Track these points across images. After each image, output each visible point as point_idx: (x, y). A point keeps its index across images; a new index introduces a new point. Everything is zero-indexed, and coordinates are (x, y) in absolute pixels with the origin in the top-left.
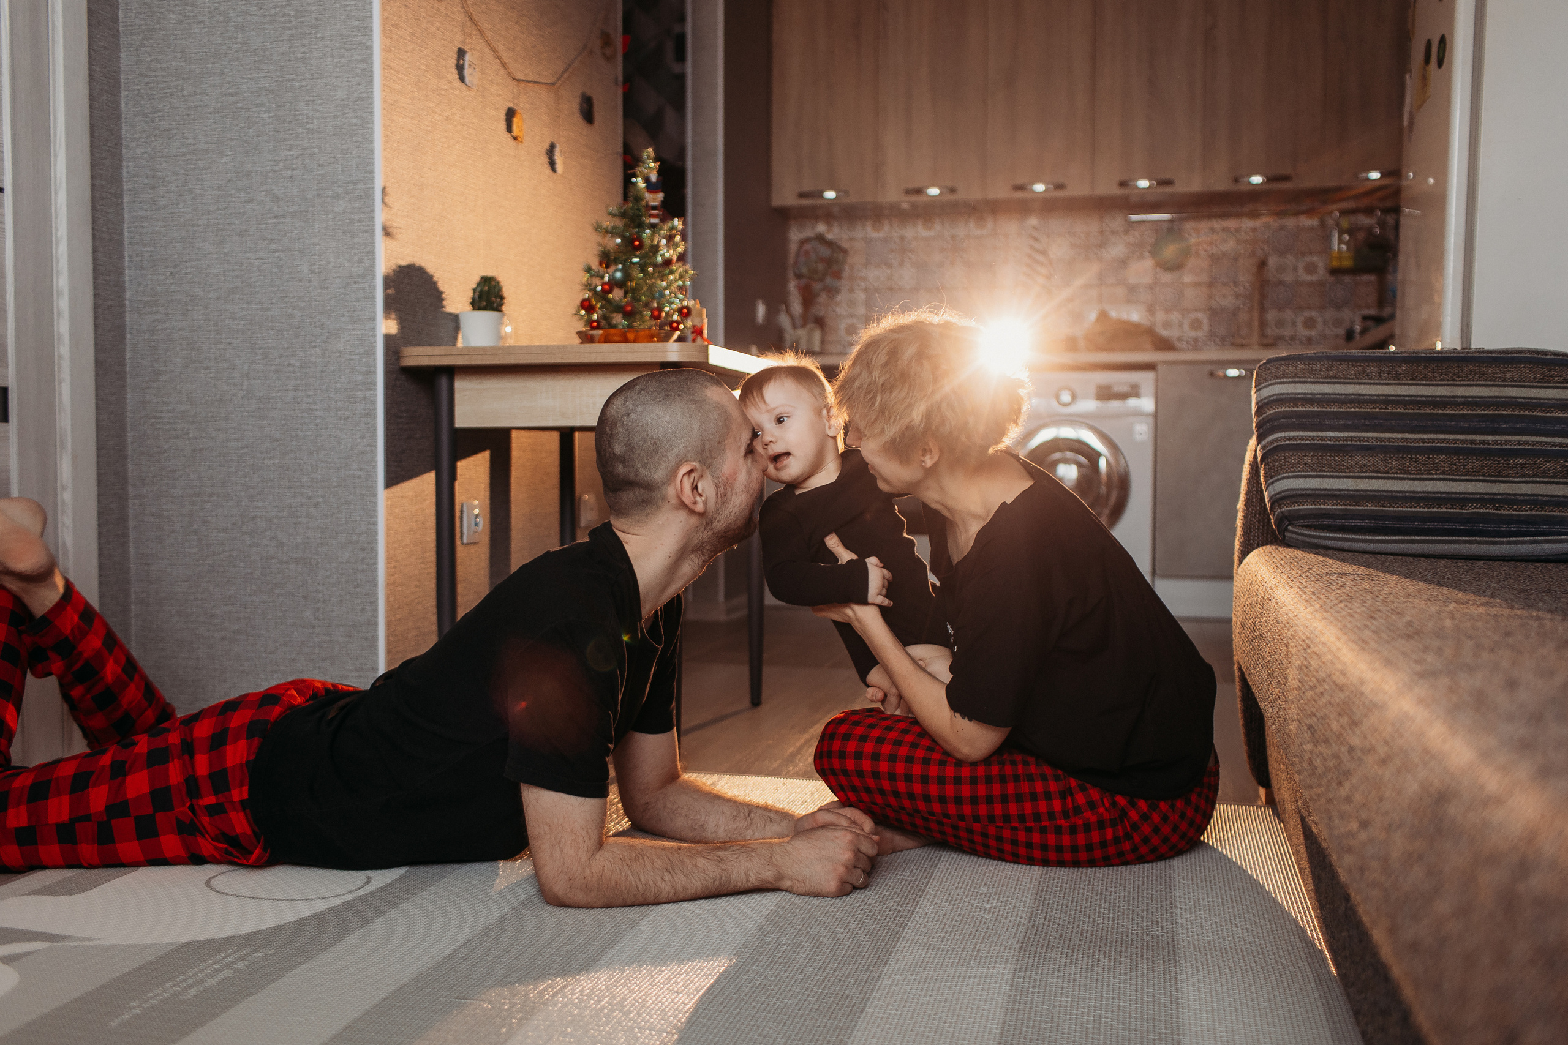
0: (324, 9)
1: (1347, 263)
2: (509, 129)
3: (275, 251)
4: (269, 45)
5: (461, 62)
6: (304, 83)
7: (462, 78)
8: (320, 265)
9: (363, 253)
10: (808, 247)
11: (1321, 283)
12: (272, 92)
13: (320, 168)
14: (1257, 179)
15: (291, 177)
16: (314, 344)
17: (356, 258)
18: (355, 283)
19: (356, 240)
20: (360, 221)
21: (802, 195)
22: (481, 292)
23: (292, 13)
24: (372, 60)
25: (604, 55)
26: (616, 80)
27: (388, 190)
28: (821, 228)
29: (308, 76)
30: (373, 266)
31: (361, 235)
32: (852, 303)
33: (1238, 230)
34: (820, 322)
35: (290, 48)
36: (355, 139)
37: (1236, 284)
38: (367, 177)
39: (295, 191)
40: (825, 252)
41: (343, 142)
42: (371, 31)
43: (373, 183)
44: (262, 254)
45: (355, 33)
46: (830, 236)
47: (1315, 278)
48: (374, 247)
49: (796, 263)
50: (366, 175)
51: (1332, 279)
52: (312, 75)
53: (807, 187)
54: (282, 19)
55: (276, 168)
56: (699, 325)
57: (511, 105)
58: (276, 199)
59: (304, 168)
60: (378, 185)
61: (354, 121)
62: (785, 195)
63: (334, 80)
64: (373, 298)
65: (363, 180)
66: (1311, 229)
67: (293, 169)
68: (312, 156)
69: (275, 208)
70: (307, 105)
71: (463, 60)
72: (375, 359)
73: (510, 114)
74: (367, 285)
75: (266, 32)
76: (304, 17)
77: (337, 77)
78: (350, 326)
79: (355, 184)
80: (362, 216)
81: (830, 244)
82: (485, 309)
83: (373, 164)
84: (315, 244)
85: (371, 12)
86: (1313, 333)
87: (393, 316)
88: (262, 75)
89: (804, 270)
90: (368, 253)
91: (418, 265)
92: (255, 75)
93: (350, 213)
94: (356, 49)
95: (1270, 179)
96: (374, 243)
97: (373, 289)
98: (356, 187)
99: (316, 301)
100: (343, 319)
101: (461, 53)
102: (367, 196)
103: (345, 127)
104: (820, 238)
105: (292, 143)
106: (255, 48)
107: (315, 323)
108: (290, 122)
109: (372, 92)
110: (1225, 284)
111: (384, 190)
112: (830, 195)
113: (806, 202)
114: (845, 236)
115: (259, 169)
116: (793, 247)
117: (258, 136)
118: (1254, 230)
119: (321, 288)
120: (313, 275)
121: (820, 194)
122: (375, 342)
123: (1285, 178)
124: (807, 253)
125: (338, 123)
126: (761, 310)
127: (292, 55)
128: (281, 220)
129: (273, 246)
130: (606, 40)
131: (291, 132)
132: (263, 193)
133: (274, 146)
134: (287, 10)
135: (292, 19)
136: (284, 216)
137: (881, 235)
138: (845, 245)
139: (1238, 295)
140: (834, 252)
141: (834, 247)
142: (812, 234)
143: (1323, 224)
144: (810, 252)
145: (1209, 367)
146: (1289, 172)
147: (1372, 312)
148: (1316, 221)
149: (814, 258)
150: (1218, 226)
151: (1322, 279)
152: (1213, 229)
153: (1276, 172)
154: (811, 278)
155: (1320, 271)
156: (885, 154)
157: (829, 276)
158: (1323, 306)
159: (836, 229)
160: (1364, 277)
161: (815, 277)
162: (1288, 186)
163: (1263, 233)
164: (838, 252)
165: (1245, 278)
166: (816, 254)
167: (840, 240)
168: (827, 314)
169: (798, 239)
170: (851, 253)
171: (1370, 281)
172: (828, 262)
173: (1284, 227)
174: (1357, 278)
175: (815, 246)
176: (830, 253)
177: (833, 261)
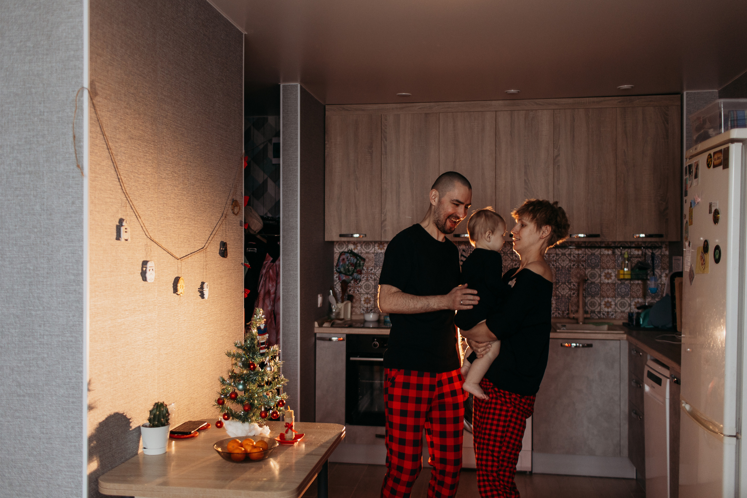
0: (52, 267)
1: (627, 277)
2: (175, 290)
3: (19, 417)
4: (16, 287)
5: (144, 269)
6: (38, 313)
7: (144, 279)
8: (47, 429)
9: (75, 423)
10: (344, 257)
11: (614, 284)
12: (17, 316)
13: (47, 367)
14: (581, 235)
15: (29, 371)
16: (42, 479)
17: (70, 426)
18: (70, 442)
19: (70, 414)
20: (73, 402)
21: (341, 236)
22: (155, 415)
23: (32, 268)
24: (82, 301)
25: (234, 213)
26: (241, 222)
27: (92, 381)
28: (351, 247)
29: (41, 308)
30: (81, 432)
31: (73, 411)
32: (368, 287)
33: (570, 255)
34: (351, 298)
35: (30, 289)
36: (70, 350)
37: (570, 283)
38: (78, 375)
39: (32, 380)
40: (353, 260)
41: (63, 352)
42: (82, 283)
43: (82, 379)
44: (9, 418)
45: (72, 284)
46: (356, 251)
47: (610, 281)
48: (82, 420)
49: (337, 265)
50: (77, 374)
51: (619, 282)
52: (44, 308)
53: (345, 233)
54: (25, 271)
55: (19, 365)
56: (290, 423)
57: (177, 276)
58: (19, 385)
59: (38, 366)
60: (86, 379)
61: (71, 339)
62: (332, 237)
63: (58, 312)
64: (81, 452)
65: (75, 377)
66: (608, 255)
67: (30, 366)
68: (43, 359)
69: (18, 390)
70: (40, 326)
71: (146, 267)
72: (81, 492)
73: (177, 280)
74: (77, 444)
75: (14, 278)
76: (39, 271)
77: (59, 310)
78: (65, 469)
79: (70, 379)
80: (74, 400)
81: (355, 255)
82: (157, 426)
83: (82, 367)
84: (43, 415)
85: (82, 271)
86: (610, 310)
87: (95, 458)
88: (11, 305)
89: (342, 270)
90: (78, 423)
91: (113, 414)
92: (7, 305)
93: (66, 397)
94: (72, 293)
95: (588, 236)
96: (82, 417)
97: (81, 447)
98: (71, 381)
99: (44, 451)
100: (61, 465)
101: (145, 263)
102: (78, 387)
103: (64, 342)
104: (351, 252)
105: (29, 350)
106: (8, 288)
107: (43, 465)
108: (29, 336)
109: (82, 322)
110: (564, 284)
111: (89, 384)
112: (357, 236)
113: (344, 239)
114: (363, 251)
115: (8, 364)
116: (336, 256)
117: (8, 343)
118: (578, 254)
119: (47, 443)
120: (42, 435)
121: (352, 236)
122: (82, 481)
123: (597, 236)
124: (343, 259)
125: (61, 340)
126: (320, 299)
127: (31, 294)
128: (22, 398)
129: (17, 414)
130: (235, 203)
131: (29, 343)
132: (11, 380)
133: (19, 351)
134: (28, 266)
135: (31, 271)
136: (24, 396)
138: (364, 256)
139: (570, 289)
140: (357, 260)
141: (358, 258)
142: (346, 250)
143: (614, 253)
144: (346, 260)
145: (560, 341)
146: (598, 233)
147: (640, 300)
148: (610, 252)
149: (347, 263)
150: (560, 253)
151: (614, 282)
152: (557, 254)
153: (591, 233)
154: (346, 274)
155: (613, 278)
156: (385, 215)
157: (355, 273)
158: (614, 296)
159: (359, 248)
160: (637, 282)
161: (348, 274)
162: (598, 239)
163: (583, 257)
164: (360, 260)
165: (574, 280)
166: (348, 261)
167: (361, 253)
168: (354, 292)
169: (339, 252)
170: (367, 260)
171: (638, 284)
172: (355, 265)
173: (593, 254)
174: (632, 282)
175: (348, 257)
176: (355, 260)
177: (358, 265)
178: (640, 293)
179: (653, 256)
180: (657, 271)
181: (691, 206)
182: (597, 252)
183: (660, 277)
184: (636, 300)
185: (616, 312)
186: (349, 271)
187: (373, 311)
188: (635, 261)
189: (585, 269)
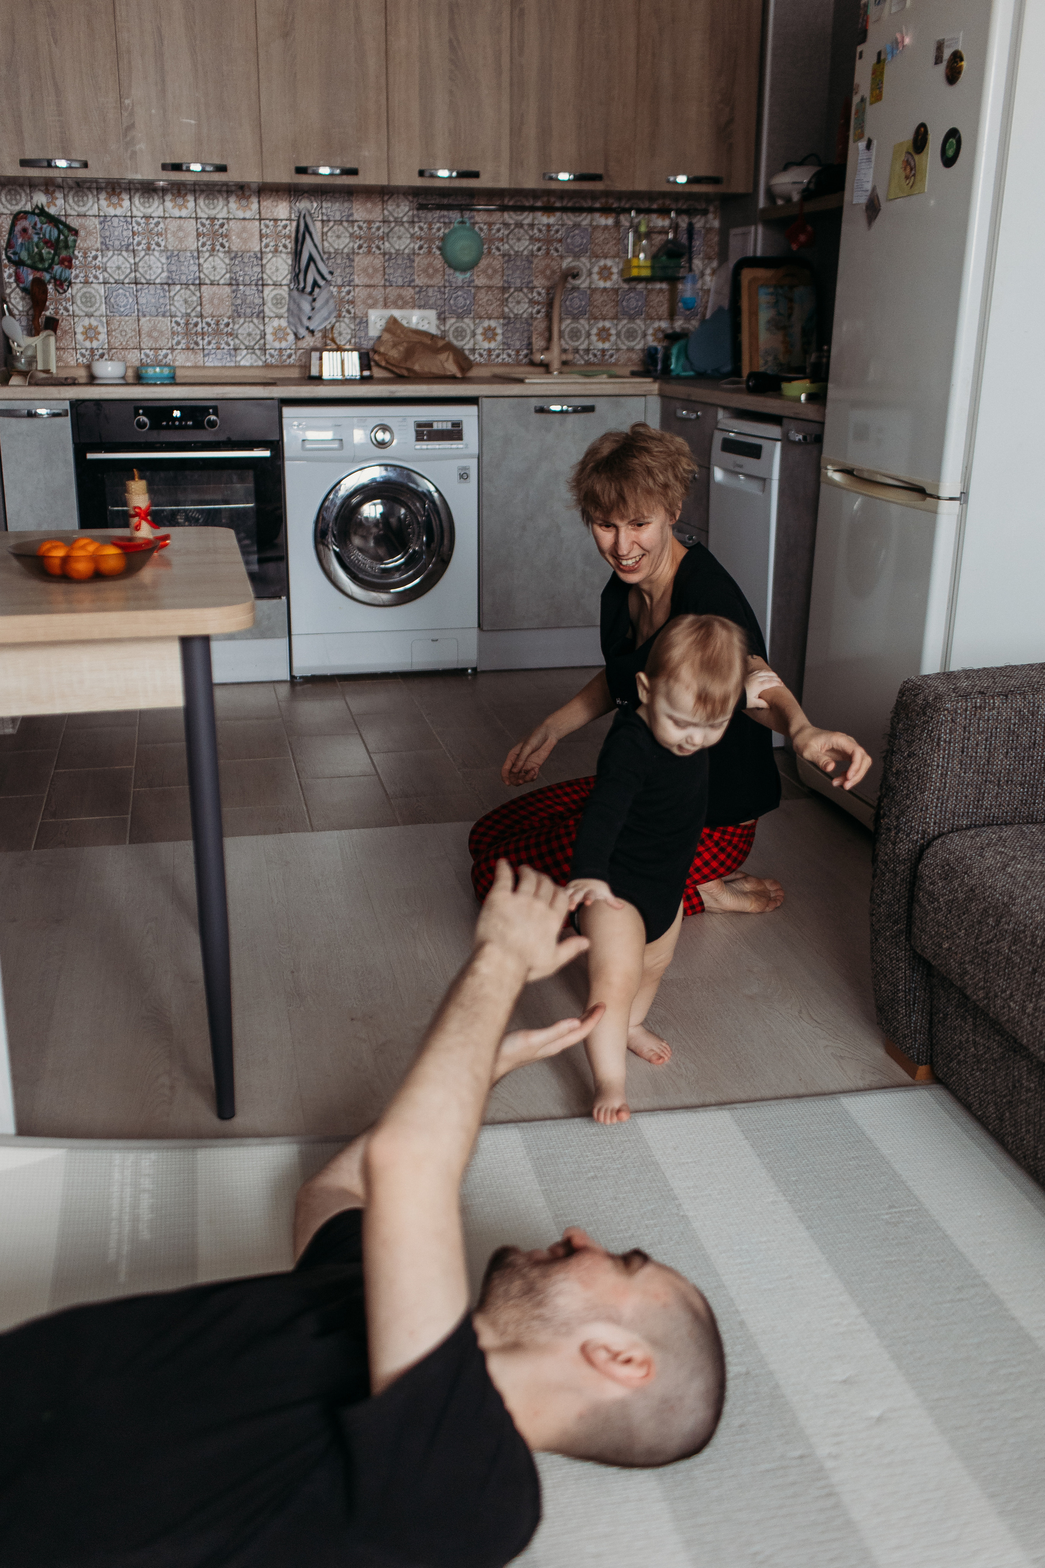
1: (643, 273)
10: (23, 224)
11: (616, 291)
14: (565, 176)
21: (24, 163)
28: (40, 199)
32: (88, 300)
33: (532, 226)
34: (53, 325)
37: (531, 289)
40: (50, 231)
46: (52, 211)
47: (608, 284)
51: (626, 286)
53: (34, 154)
66: (606, 227)
81: (54, 221)
86: (607, 345)
89: (24, 255)
95: (578, 178)
104: (42, 213)
110: (520, 289)
112: (63, 164)
113: (28, 171)
114: (70, 212)
118: (549, 226)
121: (49, 163)
123: (596, 178)
124: (24, 230)
137: (119, 211)
138: (73, 223)
139: (532, 302)
140: (60, 232)
141: (61, 227)
142: (28, 208)
143: (617, 224)
144: (30, 231)
145: (535, 403)
146: (600, 171)
147: (664, 324)
148: (610, 221)
149: (35, 239)
150: (511, 222)
151: (616, 286)
152: (506, 225)
153: (585, 171)
154: (34, 268)
155: (615, 277)
156: (132, 114)
157: (57, 264)
158: (615, 317)
159: (60, 202)
160: (658, 286)
161: (40, 266)
162: (598, 186)
163: (557, 231)
164: (66, 232)
165: (540, 283)
166: (37, 234)
167: (66, 216)
168: (57, 313)
169: (9, 212)
170: (82, 233)
171: (661, 290)
172: (54, 245)
173: (577, 226)
174: (650, 287)
175: (35, 224)
176: (55, 233)
177: (61, 244)
178: (664, 309)
179: (690, 229)
180: (697, 263)
181: (880, 60)
182: (585, 220)
183: (702, 274)
184: (656, 325)
185: (618, 350)
186: (42, 260)
187: (106, 356)
188: (658, 239)
189: (562, 257)
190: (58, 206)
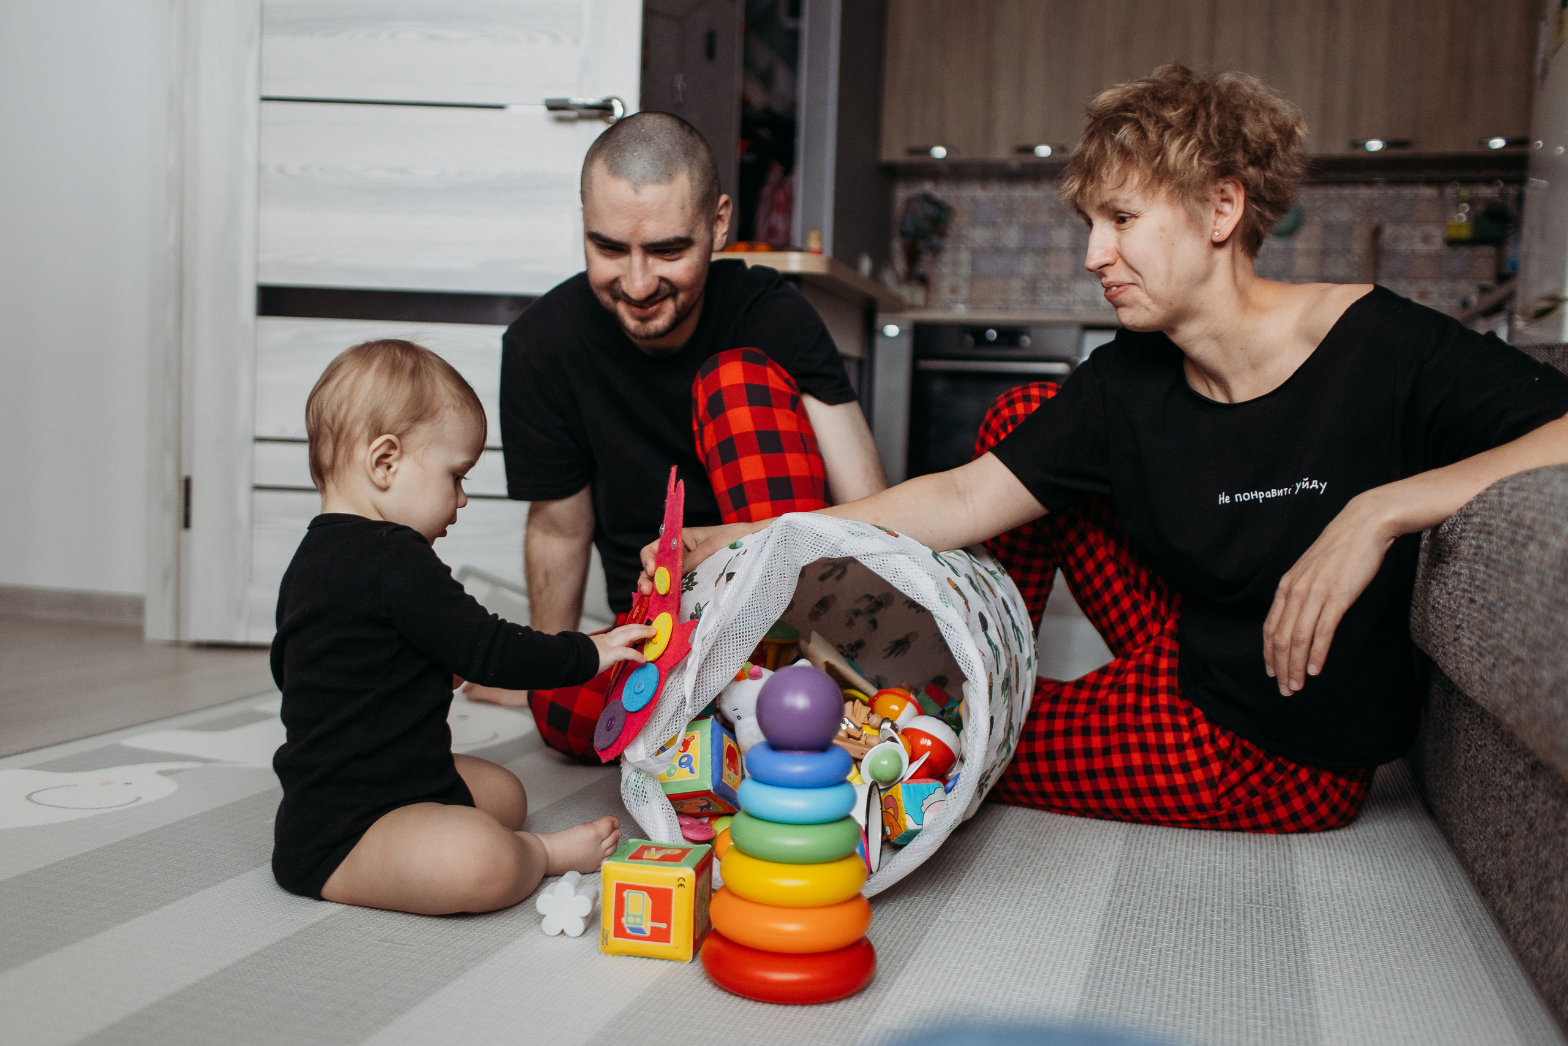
1: (1465, 233)
10: (914, 205)
11: (1437, 254)
14: (1375, 145)
21: (912, 151)
28: (928, 187)
32: (956, 264)
33: (1354, 199)
34: (924, 281)
37: (1349, 251)
40: (933, 211)
46: (937, 196)
47: (1430, 248)
49: (901, 221)
51: (1448, 250)
53: (916, 143)
62: (894, 151)
66: (1430, 200)
81: (936, 203)
89: (910, 229)
95: (1389, 144)
104: (927, 198)
110: (1339, 251)
112: (939, 152)
113: (915, 159)
114: (950, 196)
116: (899, 206)
118: (1371, 199)
121: (927, 151)
123: (1406, 144)
124: (913, 212)
126: (866, 265)
137: (988, 195)
138: (951, 203)
139: (1350, 262)
140: (940, 212)
141: (942, 208)
143: (1442, 195)
144: (918, 211)
146: (1408, 136)
148: (1434, 194)
149: (920, 215)
150: (1335, 196)
151: (1438, 250)
153: (1395, 137)
155: (1436, 241)
156: (995, 112)
157: (934, 235)
158: (1437, 280)
159: (943, 188)
160: (1481, 248)
163: (1378, 202)
164: (945, 212)
166: (923, 214)
167: (946, 199)
168: (929, 271)
170: (958, 213)
171: (1486, 254)
172: (933, 220)
173: (1400, 196)
174: (1474, 251)
175: (923, 206)
176: (936, 212)
177: (939, 220)
178: (1489, 272)
182: (1407, 192)
190: (942, 192)
